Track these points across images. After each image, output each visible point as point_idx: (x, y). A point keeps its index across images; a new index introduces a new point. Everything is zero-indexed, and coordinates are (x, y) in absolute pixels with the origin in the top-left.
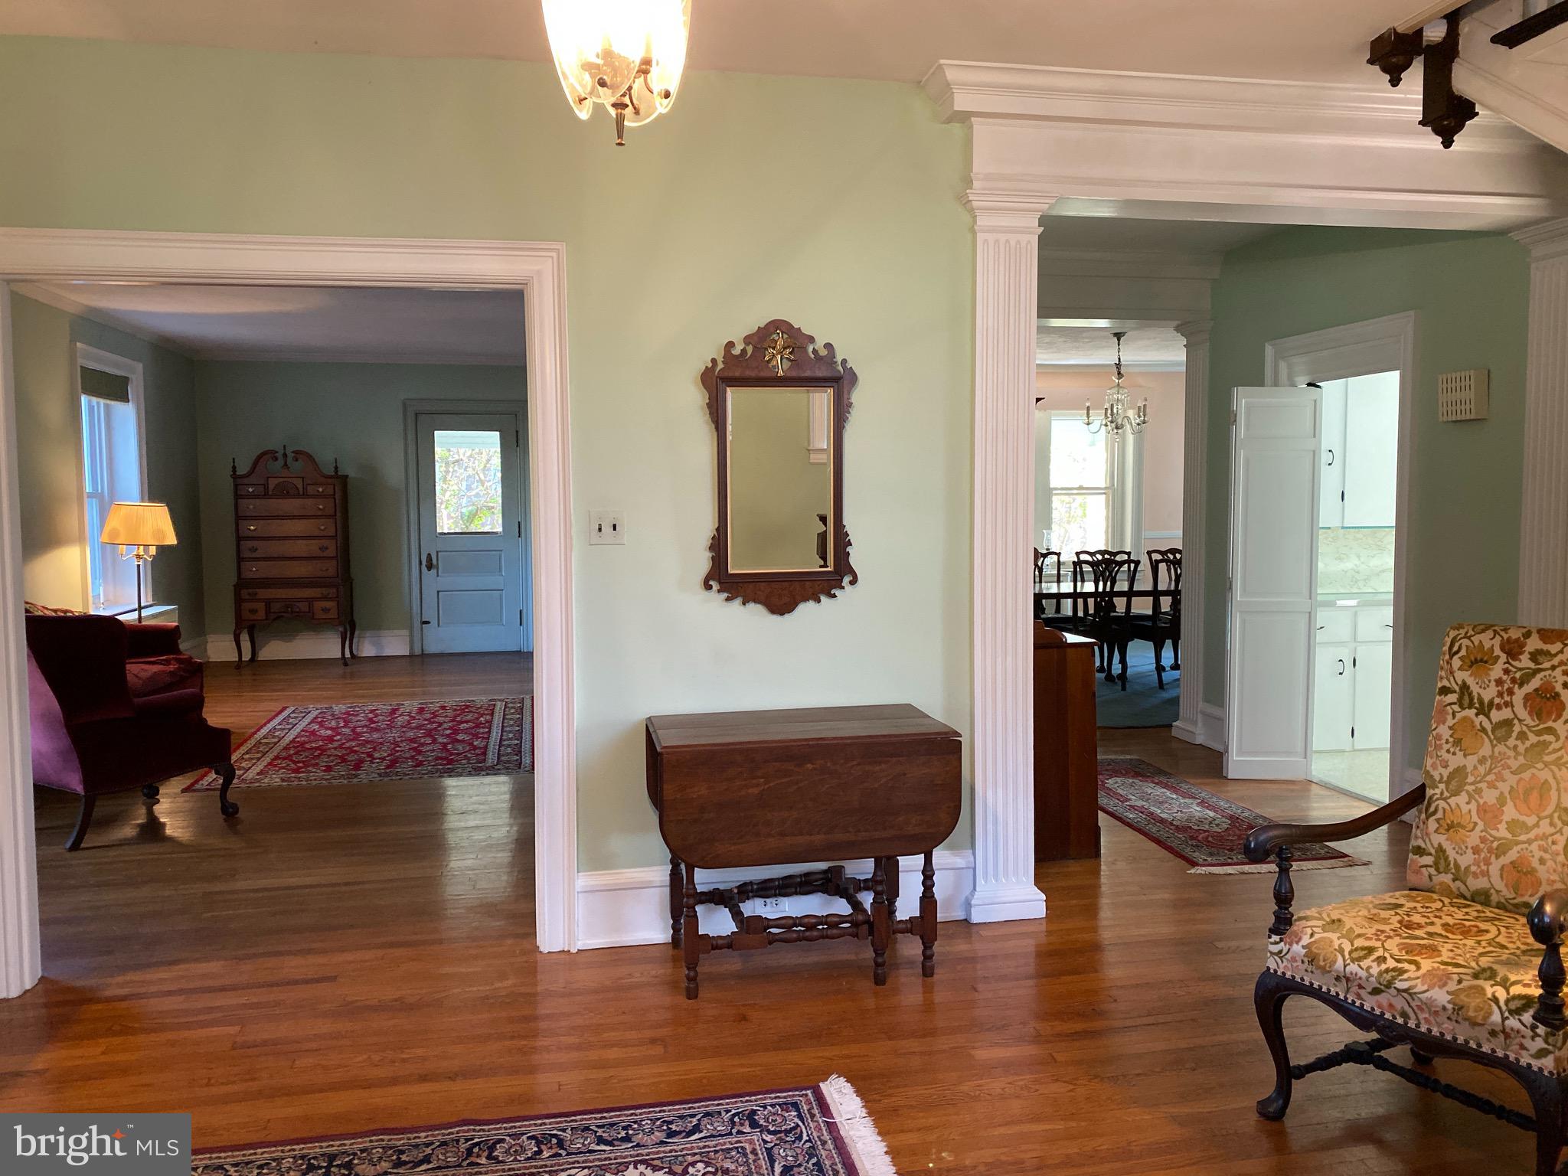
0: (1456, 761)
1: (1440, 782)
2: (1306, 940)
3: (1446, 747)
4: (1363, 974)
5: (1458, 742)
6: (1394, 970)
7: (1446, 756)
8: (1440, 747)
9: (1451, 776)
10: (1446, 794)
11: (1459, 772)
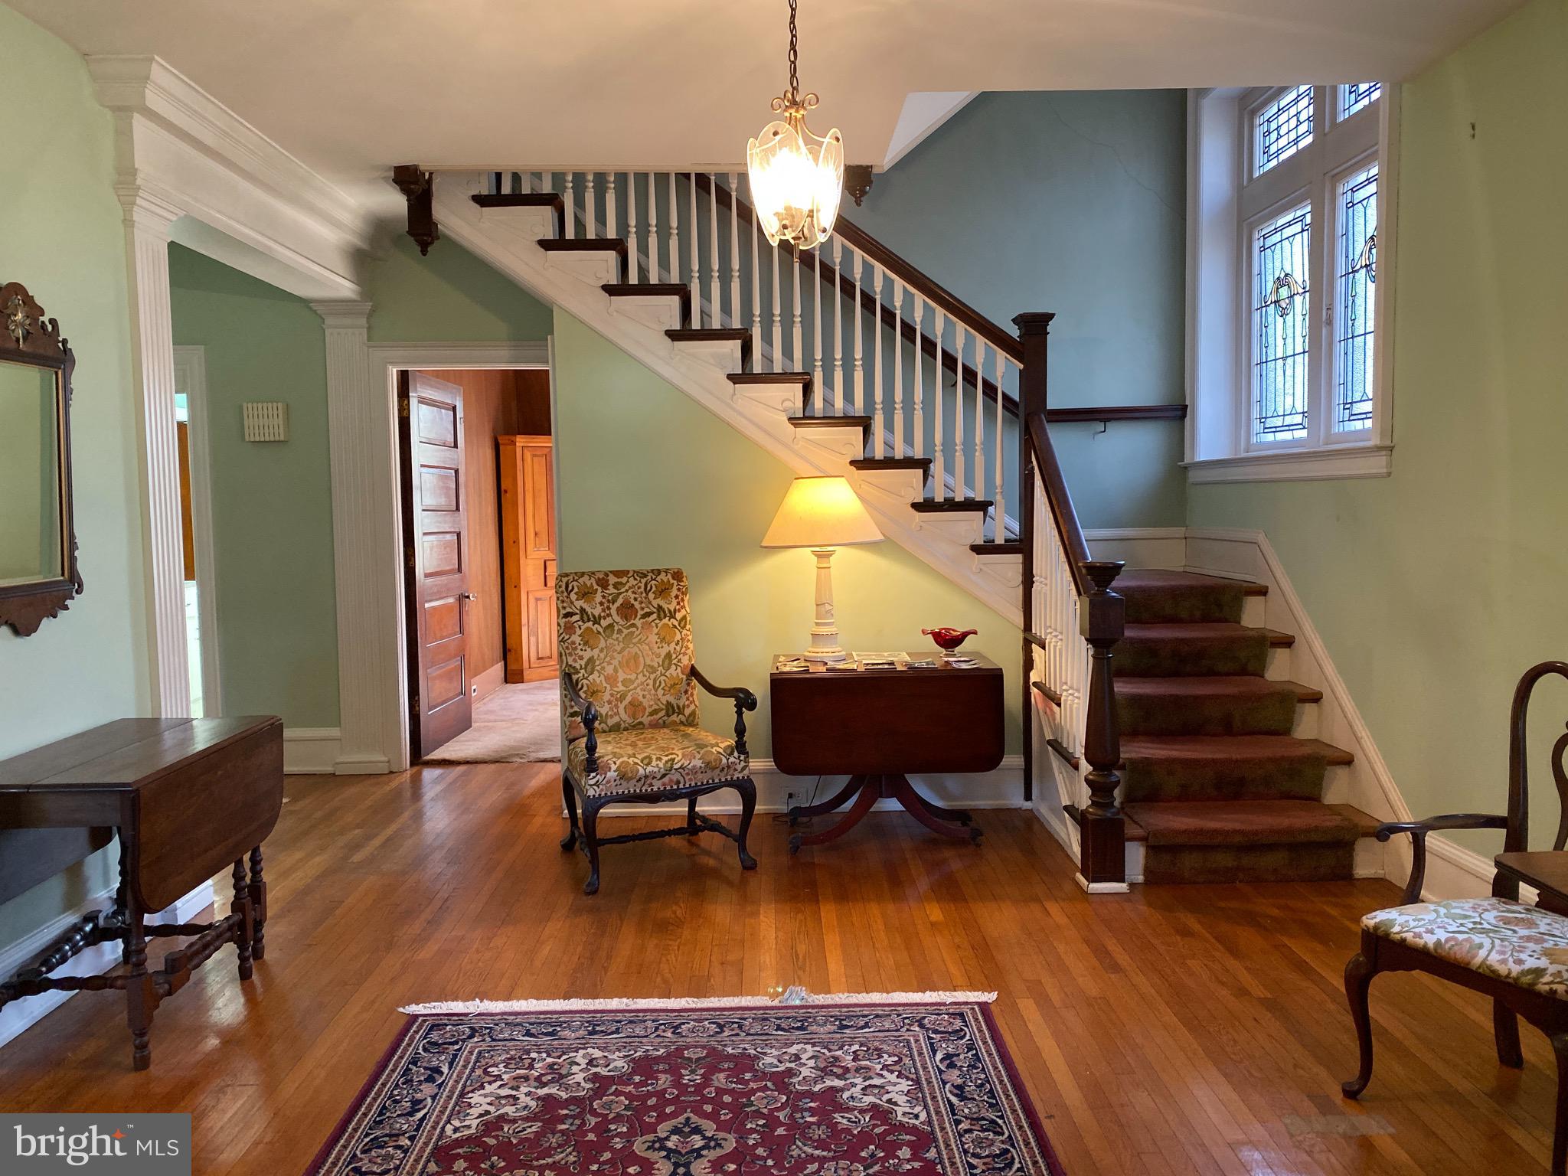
0: (587, 654)
1: (581, 669)
2: (614, 767)
3: (580, 647)
4: (656, 769)
5: (586, 643)
6: (669, 760)
7: (581, 653)
8: (576, 648)
9: (587, 664)
10: (586, 675)
11: (591, 660)
